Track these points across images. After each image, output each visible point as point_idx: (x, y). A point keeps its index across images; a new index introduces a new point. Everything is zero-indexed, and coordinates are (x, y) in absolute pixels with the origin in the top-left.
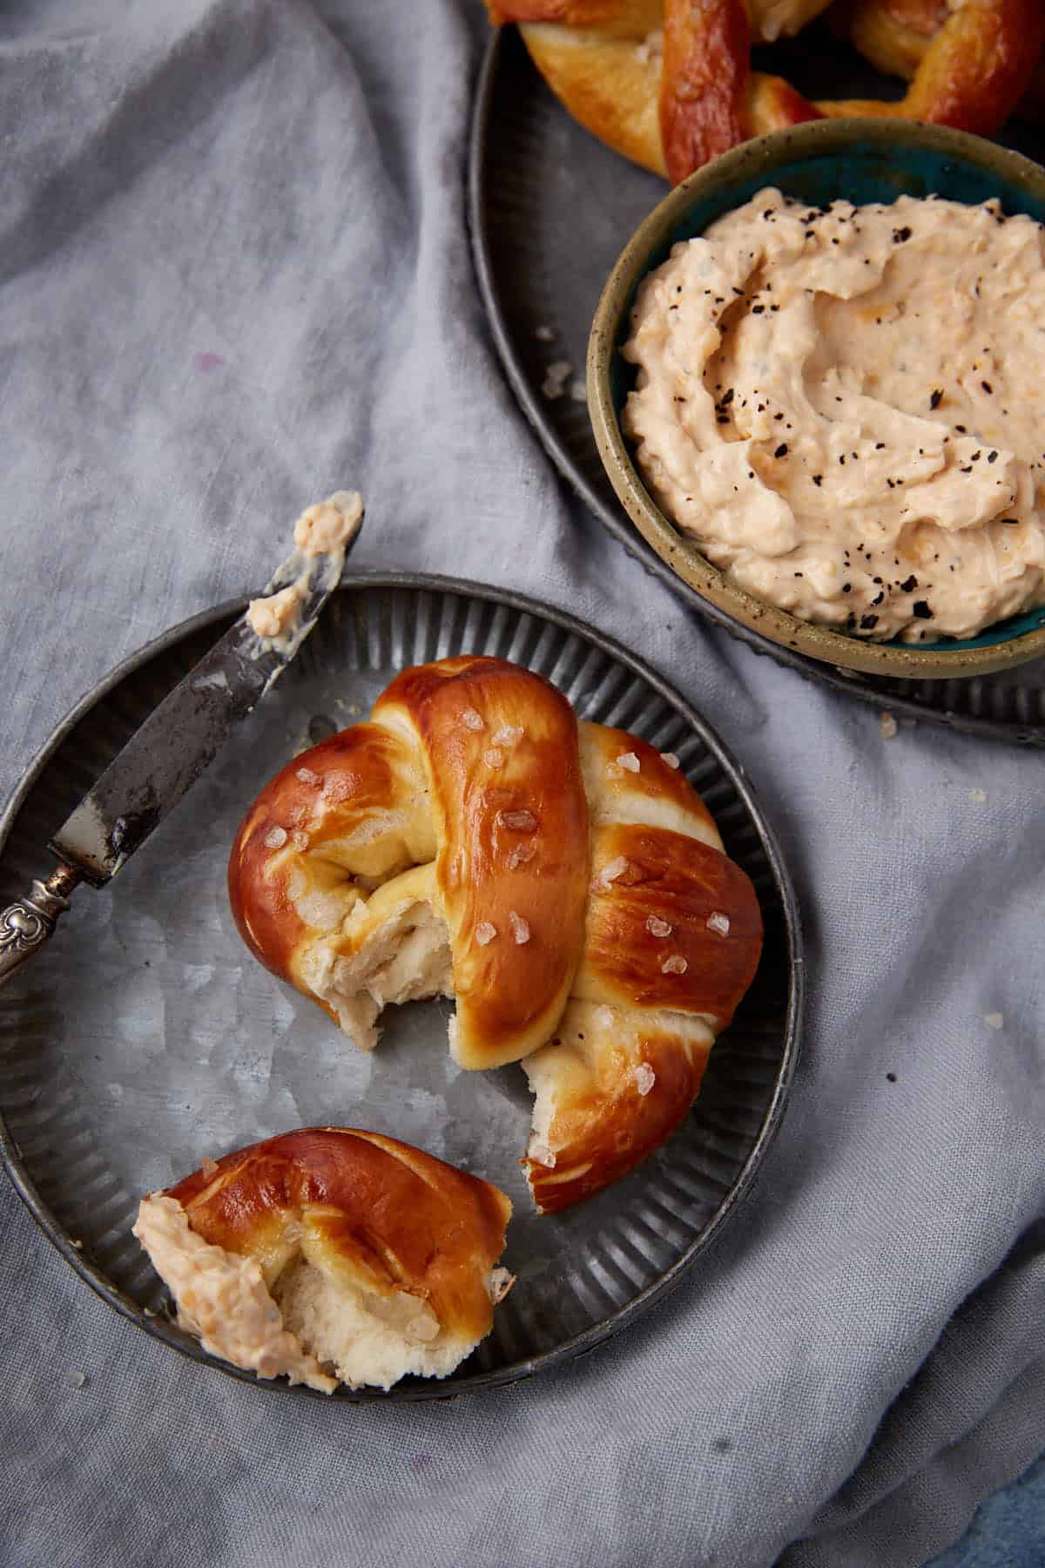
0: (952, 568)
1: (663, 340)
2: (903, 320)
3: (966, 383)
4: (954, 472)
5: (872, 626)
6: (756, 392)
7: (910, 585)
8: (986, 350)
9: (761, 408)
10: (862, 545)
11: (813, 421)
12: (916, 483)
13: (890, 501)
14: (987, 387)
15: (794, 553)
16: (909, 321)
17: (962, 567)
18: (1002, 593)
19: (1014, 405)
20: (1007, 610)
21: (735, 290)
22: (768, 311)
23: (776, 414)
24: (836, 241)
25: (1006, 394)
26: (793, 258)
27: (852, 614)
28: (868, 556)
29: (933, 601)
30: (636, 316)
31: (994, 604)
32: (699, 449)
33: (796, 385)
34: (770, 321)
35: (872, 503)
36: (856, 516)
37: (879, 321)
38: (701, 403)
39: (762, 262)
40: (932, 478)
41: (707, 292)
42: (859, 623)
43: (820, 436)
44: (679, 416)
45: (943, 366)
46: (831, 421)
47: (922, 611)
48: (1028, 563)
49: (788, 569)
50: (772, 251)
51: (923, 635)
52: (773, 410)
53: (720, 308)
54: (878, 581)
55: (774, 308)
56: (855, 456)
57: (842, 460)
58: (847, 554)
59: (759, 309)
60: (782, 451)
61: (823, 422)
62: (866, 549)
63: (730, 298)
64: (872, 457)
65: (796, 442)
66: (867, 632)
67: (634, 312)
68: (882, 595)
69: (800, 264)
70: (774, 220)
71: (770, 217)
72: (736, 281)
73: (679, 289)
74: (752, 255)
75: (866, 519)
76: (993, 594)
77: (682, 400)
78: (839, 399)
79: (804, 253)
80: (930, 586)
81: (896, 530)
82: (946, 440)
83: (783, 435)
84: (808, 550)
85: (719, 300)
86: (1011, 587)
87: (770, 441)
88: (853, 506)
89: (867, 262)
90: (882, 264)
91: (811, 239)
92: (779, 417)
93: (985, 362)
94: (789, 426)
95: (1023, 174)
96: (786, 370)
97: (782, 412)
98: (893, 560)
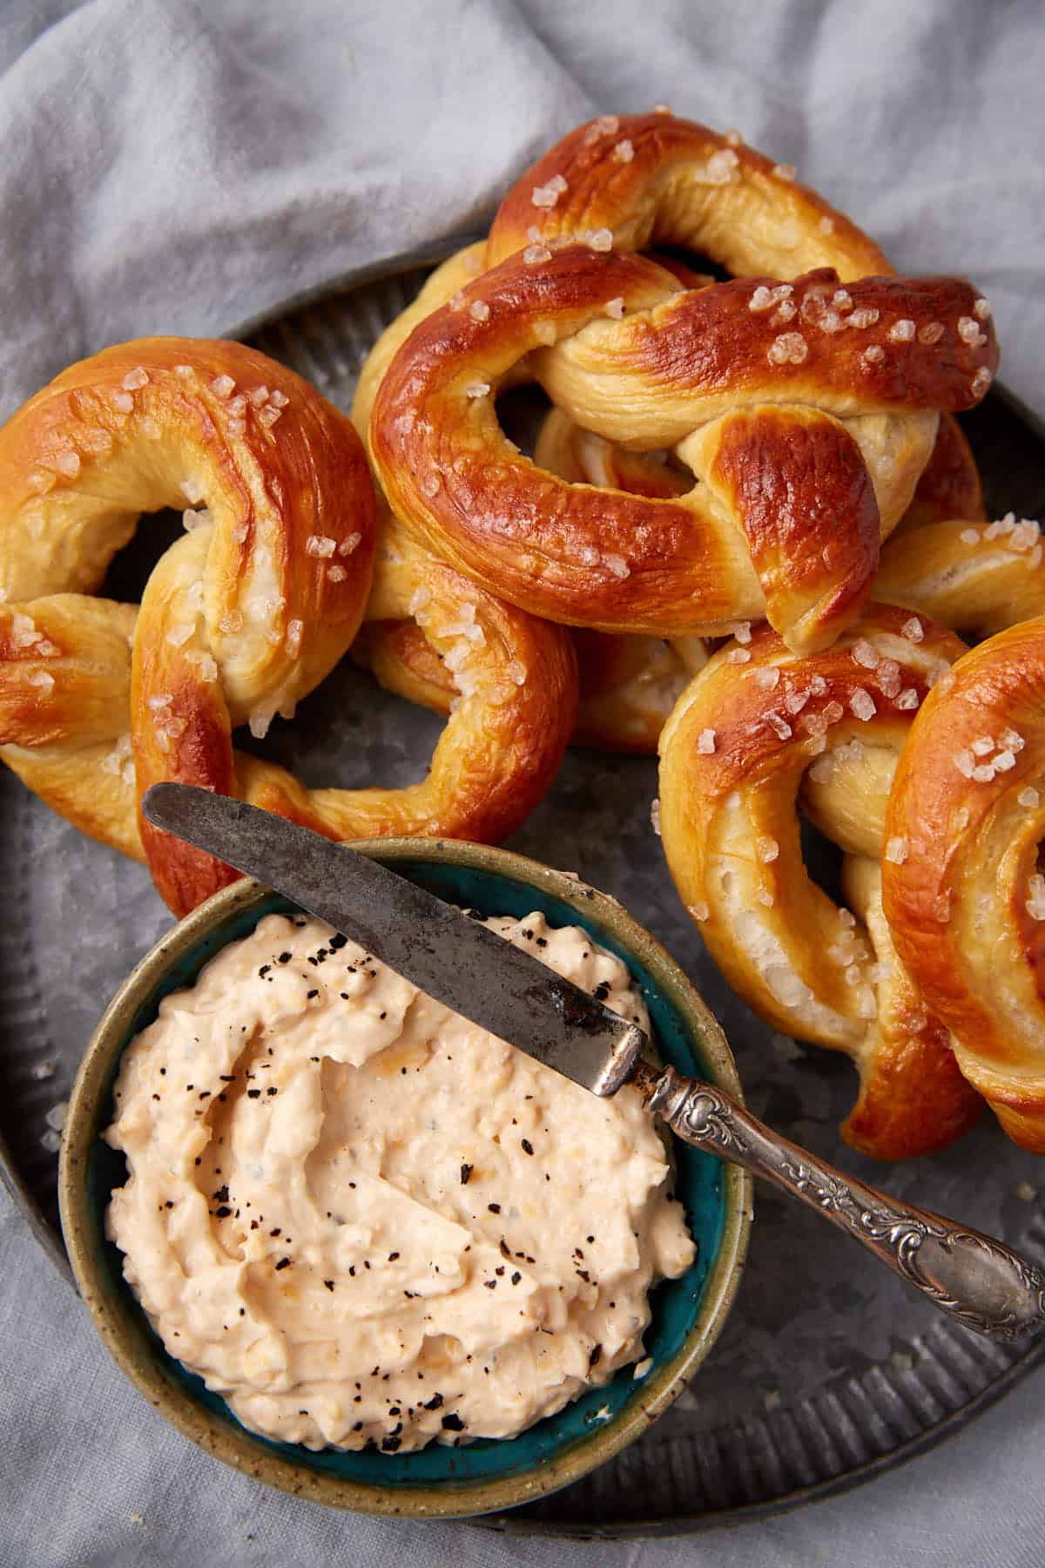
0: (486, 1370)
1: (146, 1134)
2: (433, 1064)
3: (504, 1144)
4: (479, 1287)
5: (395, 1449)
6: (248, 1205)
7: (437, 1402)
8: (528, 1097)
9: (254, 1225)
10: (377, 1368)
11: (318, 1227)
12: (437, 1296)
13: (411, 1309)
14: (527, 1147)
15: (297, 1387)
16: (439, 1063)
17: (497, 1369)
18: (542, 1398)
19: (558, 1168)
20: (550, 1412)
21: (223, 1078)
22: (264, 1094)
23: (272, 1229)
24: (345, 996)
25: (551, 1147)
26: (288, 1023)
27: (371, 1439)
28: (386, 1377)
29: (461, 1410)
30: (119, 1095)
31: (533, 1412)
32: (186, 1272)
33: (297, 1181)
34: (267, 1108)
35: (386, 1316)
36: (374, 1326)
37: (404, 1071)
38: (192, 1205)
39: (259, 1028)
40: (454, 1292)
41: (190, 1088)
42: (380, 1446)
43: (327, 1243)
44: (165, 1224)
45: (478, 1120)
46: (341, 1222)
47: (452, 1422)
48: (570, 1373)
49: (293, 1405)
50: (269, 1019)
51: (457, 1441)
52: (267, 1227)
53: (204, 1105)
54: (395, 1412)
55: (272, 1092)
56: (367, 1265)
57: (352, 1271)
58: (358, 1386)
59: (254, 1094)
60: (284, 1264)
61: (328, 1226)
62: (381, 1373)
63: (217, 1089)
64: (386, 1268)
65: (299, 1254)
66: (391, 1453)
67: (116, 1091)
68: (400, 1426)
69: (303, 1026)
70: (270, 979)
71: (267, 975)
72: (224, 1065)
73: (163, 1071)
74: (244, 1029)
75: (383, 1329)
76: (530, 1405)
77: (170, 1205)
78: (353, 1185)
79: (310, 1012)
80: (461, 1396)
81: (416, 1345)
82: (468, 1249)
83: (280, 1248)
84: (308, 1388)
85: (203, 1095)
86: (551, 1393)
87: (270, 1257)
88: (369, 1318)
89: (383, 1016)
90: (402, 1014)
91: (315, 1000)
92: (276, 1233)
93: (525, 1112)
94: (289, 1241)
95: (563, 895)
96: (284, 1171)
97: (278, 1227)
98: (416, 1376)
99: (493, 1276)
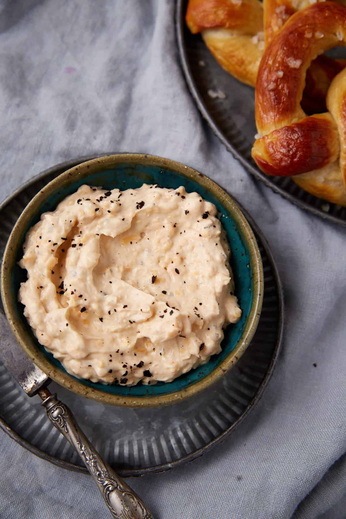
0: (161, 354)
1: (34, 261)
2: (143, 241)
3: (169, 269)
4: (157, 317)
5: (125, 383)
6: (70, 285)
7: (141, 365)
8: (177, 254)
9: (72, 293)
10: (118, 350)
11: (96, 295)
12: (141, 322)
13: (131, 329)
14: (177, 271)
15: (88, 357)
16: (145, 241)
17: (165, 353)
18: (182, 365)
19: (189, 279)
20: (185, 371)
21: (62, 238)
22: (78, 246)
23: (79, 295)
24: (109, 212)
25: (186, 272)
26: (88, 220)
27: (116, 379)
28: (122, 354)
29: (151, 369)
30: (25, 248)
31: (178, 370)
32: (47, 311)
33: (89, 278)
34: (79, 251)
35: (123, 331)
36: (117, 335)
37: (131, 243)
38: (50, 288)
39: (77, 223)
40: (148, 320)
41: (50, 241)
42: (120, 381)
43: (100, 302)
44: (39, 295)
45: (159, 262)
46: (105, 294)
47: (147, 374)
48: (192, 354)
49: (86, 363)
50: (80, 218)
51: (149, 383)
52: (77, 294)
53: (55, 248)
54: (125, 366)
55: (81, 245)
56: (115, 311)
57: (109, 313)
58: (111, 356)
59: (74, 246)
60: (84, 310)
61: (100, 295)
62: (120, 352)
63: (60, 242)
64: (122, 311)
65: (89, 306)
66: (124, 385)
67: (24, 246)
68: (127, 372)
69: (94, 222)
70: (81, 204)
71: (80, 203)
72: (63, 234)
73: (41, 237)
74: (71, 221)
75: (122, 336)
76: (177, 367)
77: (41, 287)
78: (111, 282)
79: (96, 217)
80: (151, 363)
81: (134, 342)
82: (153, 303)
83: (82, 303)
84: (93, 356)
85: (55, 244)
86: (185, 362)
87: (78, 306)
88: (116, 332)
89: (123, 219)
90: (130, 220)
91: (98, 212)
92: (81, 296)
93: (176, 259)
94: (85, 300)
95: (192, 176)
96: (84, 274)
97: (82, 294)
98: (133, 354)
99: (163, 313)
